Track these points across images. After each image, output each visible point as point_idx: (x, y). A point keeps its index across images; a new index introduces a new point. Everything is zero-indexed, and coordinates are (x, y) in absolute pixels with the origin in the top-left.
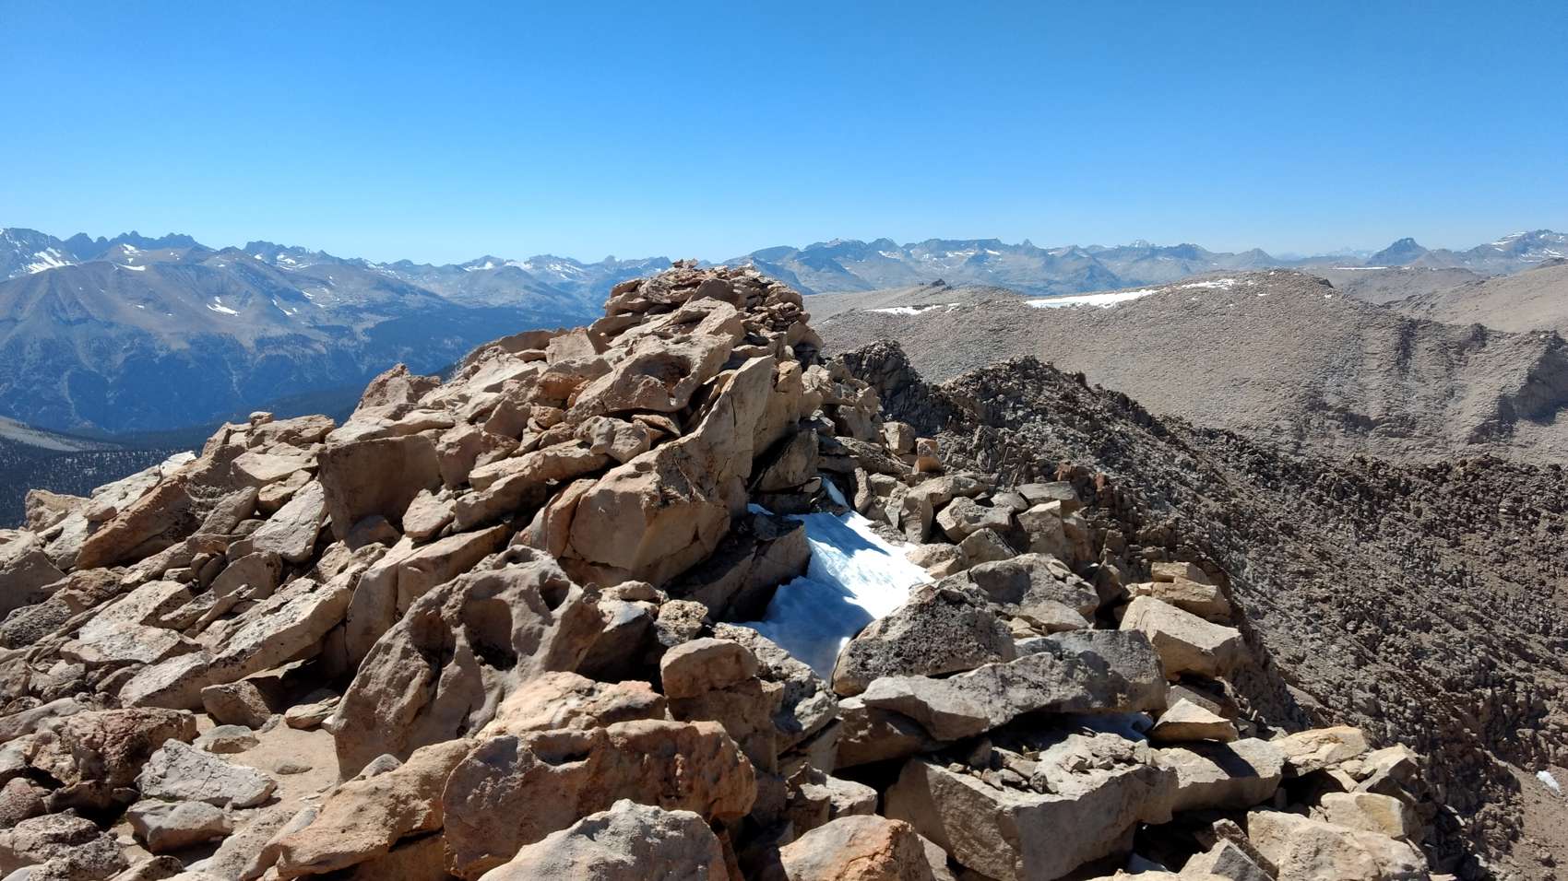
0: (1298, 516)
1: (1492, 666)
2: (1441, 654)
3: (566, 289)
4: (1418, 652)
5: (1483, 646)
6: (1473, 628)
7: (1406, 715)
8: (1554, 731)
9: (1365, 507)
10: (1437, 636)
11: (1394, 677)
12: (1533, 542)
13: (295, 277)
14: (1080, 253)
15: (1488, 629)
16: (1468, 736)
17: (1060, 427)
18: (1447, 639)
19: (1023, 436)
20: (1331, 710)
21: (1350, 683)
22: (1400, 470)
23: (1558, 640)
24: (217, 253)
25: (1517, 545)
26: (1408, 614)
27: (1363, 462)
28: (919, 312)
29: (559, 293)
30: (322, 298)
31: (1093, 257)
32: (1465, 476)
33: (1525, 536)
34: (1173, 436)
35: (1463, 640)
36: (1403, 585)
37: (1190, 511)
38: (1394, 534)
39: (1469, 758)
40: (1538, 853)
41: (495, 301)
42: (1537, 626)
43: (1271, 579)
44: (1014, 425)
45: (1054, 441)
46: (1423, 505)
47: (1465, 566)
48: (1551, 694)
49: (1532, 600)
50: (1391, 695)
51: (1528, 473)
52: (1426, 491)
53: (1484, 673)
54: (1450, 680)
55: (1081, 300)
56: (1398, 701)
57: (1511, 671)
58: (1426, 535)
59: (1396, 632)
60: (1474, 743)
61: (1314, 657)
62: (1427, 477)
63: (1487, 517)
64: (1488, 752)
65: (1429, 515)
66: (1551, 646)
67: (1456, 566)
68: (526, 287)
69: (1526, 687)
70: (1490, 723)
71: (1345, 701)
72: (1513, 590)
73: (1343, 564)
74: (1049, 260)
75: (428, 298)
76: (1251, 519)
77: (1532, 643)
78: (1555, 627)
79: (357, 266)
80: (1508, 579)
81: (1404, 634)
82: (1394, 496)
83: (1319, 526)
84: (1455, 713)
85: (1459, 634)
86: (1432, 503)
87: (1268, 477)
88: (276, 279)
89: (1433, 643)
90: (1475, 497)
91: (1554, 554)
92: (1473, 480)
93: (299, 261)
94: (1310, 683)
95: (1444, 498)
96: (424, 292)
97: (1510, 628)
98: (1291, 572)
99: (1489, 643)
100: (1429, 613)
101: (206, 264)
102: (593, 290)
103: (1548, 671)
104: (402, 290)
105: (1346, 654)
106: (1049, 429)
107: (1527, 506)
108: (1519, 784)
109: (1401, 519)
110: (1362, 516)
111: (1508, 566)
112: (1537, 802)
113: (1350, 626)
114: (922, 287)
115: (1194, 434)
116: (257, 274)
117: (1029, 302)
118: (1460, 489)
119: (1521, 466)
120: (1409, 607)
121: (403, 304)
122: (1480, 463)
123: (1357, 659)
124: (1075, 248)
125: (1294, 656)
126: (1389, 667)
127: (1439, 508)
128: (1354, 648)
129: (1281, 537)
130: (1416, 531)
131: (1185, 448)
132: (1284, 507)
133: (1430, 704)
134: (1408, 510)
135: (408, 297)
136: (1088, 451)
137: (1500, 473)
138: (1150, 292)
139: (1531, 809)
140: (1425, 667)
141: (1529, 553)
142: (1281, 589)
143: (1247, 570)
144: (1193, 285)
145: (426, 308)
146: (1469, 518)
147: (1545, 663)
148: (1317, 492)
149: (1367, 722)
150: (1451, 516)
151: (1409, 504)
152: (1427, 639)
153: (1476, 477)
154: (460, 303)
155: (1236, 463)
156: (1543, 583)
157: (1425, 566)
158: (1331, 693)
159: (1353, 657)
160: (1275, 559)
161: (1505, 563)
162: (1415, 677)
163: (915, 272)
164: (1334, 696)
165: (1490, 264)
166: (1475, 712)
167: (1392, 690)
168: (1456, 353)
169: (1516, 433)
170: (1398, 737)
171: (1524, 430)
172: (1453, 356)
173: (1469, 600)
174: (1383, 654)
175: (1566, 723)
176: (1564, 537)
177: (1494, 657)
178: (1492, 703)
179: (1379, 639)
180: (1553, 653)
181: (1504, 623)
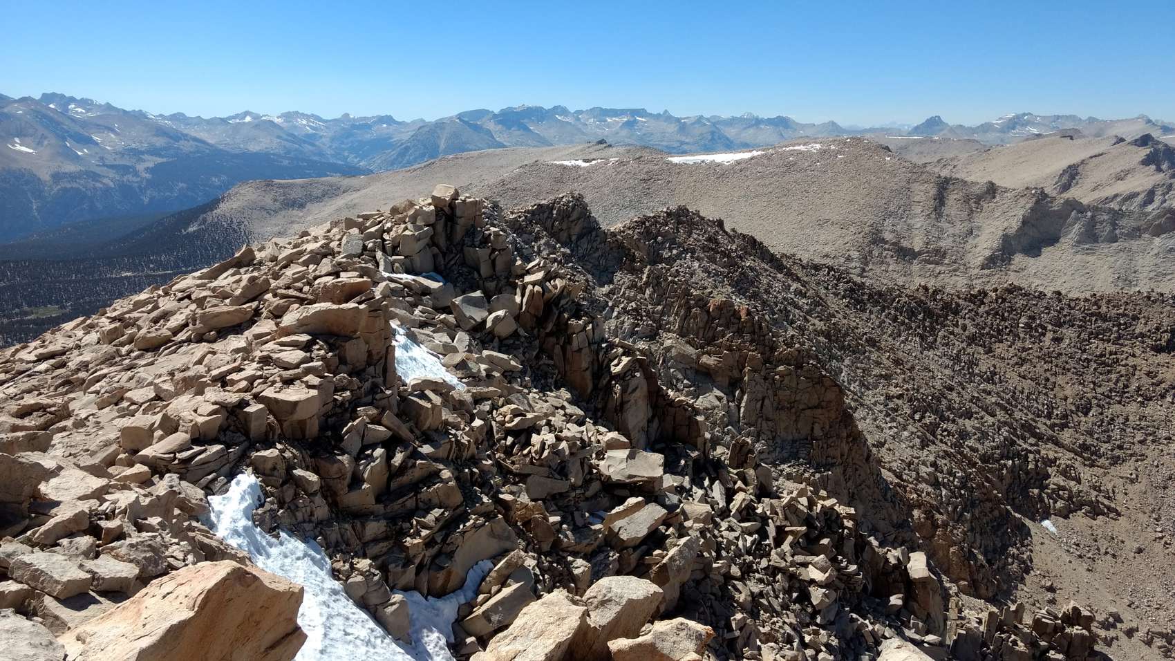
0: (879, 332)
1: (1013, 443)
2: (979, 435)
3: (311, 139)
4: (964, 435)
5: (1007, 428)
6: (1000, 415)
7: (955, 483)
8: (1053, 490)
9: (927, 324)
10: (976, 421)
11: (947, 454)
12: (1041, 349)
13: (85, 124)
14: (704, 121)
15: (1010, 415)
16: (996, 496)
17: (705, 263)
18: (982, 424)
19: (677, 270)
20: (905, 484)
21: (916, 461)
22: (952, 295)
23: (1057, 422)
24: (16, 101)
25: (1030, 351)
26: (956, 406)
27: (926, 289)
28: (588, 164)
29: (305, 142)
30: (109, 142)
31: (714, 124)
32: (996, 300)
33: (1036, 345)
34: (789, 270)
35: (994, 424)
36: (953, 384)
37: (802, 329)
38: (947, 345)
39: (996, 513)
40: (1043, 582)
41: (254, 148)
42: (1043, 412)
43: (860, 381)
44: (671, 261)
45: (701, 274)
46: (967, 322)
47: (995, 368)
48: (1052, 462)
49: (1039, 393)
50: (945, 469)
51: (1039, 297)
52: (970, 311)
53: (1008, 449)
54: (984, 455)
55: (709, 158)
56: (950, 473)
57: (1025, 446)
58: (969, 345)
59: (948, 419)
60: (999, 501)
61: (892, 441)
62: (970, 301)
63: (1011, 331)
64: (1009, 507)
65: (971, 329)
66: (1052, 427)
67: (989, 368)
68: (279, 137)
69: (1035, 458)
70: (1010, 485)
71: (914, 475)
72: (1027, 385)
73: (913, 368)
74: (682, 126)
75: (199, 144)
76: (847, 334)
77: (1039, 425)
78: (1055, 412)
79: (138, 117)
80: (1024, 377)
81: (954, 421)
82: (948, 315)
83: (894, 339)
84: (988, 480)
85: (990, 420)
86: (974, 321)
87: (858, 301)
88: (67, 124)
89: (973, 427)
90: (1003, 315)
91: (1056, 358)
92: (1002, 303)
93: (88, 111)
94: (889, 462)
95: (982, 317)
96: (195, 139)
97: (1025, 414)
98: (875, 376)
99: (1011, 426)
100: (970, 404)
101: (6, 110)
102: (333, 139)
103: (1050, 445)
104: (177, 137)
105: (914, 438)
106: (696, 264)
107: (1038, 322)
108: (1029, 530)
109: (952, 333)
110: (925, 330)
111: (1024, 367)
112: (1042, 544)
113: (917, 417)
114: (589, 145)
115: (803, 267)
116: (51, 120)
117: (670, 159)
118: (993, 309)
119: (1035, 292)
120: (958, 400)
121: (178, 148)
122: (1007, 290)
123: (922, 441)
124: (701, 117)
125: (878, 442)
126: (944, 447)
127: (978, 324)
128: (919, 434)
129: (868, 348)
130: (962, 342)
131: (798, 279)
132: (869, 324)
133: (971, 474)
134: (957, 325)
135: (182, 142)
136: (726, 282)
137: (1021, 297)
138: (759, 153)
139: (1037, 548)
140: (967, 445)
141: (1039, 357)
142: (868, 389)
143: (843, 374)
144: (791, 148)
145: (198, 152)
146: (999, 332)
147: (1048, 439)
148: (893, 312)
149: (929, 490)
150: (987, 330)
151: (957, 321)
152: (969, 424)
153: (1004, 300)
154: (226, 149)
155: (834, 290)
156: (1047, 380)
157: (969, 369)
158: (905, 469)
159: (919, 440)
160: (863, 365)
161: (1022, 365)
162: (961, 453)
163: (583, 133)
164: (906, 472)
165: (991, 137)
166: (1001, 478)
167: (946, 465)
168: (975, 203)
169: (1012, 262)
170: (949, 501)
171: (1018, 259)
172: (973, 205)
173: (997, 393)
174: (939, 437)
175: (1062, 483)
176: (1063, 345)
177: (1014, 436)
178: (1012, 471)
179: (937, 426)
180: (1054, 431)
181: (1021, 410)
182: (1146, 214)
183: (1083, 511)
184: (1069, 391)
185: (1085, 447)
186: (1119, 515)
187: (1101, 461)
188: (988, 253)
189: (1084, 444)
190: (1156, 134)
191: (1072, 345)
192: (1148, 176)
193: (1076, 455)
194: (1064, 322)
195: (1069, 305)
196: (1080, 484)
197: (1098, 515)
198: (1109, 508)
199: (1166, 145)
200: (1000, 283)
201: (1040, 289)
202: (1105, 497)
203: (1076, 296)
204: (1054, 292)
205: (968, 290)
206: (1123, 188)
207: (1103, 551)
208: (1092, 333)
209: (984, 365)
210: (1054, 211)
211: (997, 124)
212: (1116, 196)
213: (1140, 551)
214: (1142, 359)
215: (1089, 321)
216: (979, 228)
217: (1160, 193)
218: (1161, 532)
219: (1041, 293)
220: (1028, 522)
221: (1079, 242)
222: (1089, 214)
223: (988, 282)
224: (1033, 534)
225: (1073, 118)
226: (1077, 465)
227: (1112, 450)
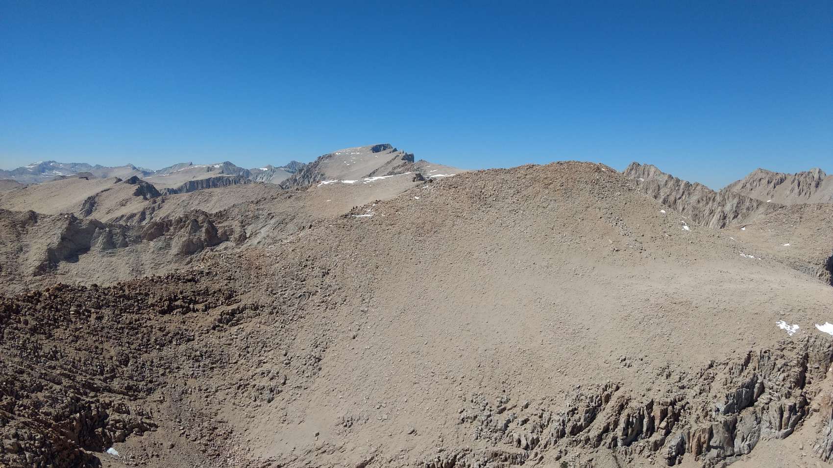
1: (78, 400)
2: (50, 402)
4: (37, 405)
5: (72, 390)
6: (66, 382)
7: (36, 445)
8: (112, 425)
10: (46, 392)
11: (26, 424)
12: (89, 327)
15: (73, 380)
16: (70, 444)
18: (52, 392)
22: (12, 299)
23: (108, 375)
25: (82, 330)
26: (28, 384)
32: (50, 297)
33: (85, 324)
35: (61, 390)
36: (23, 368)
38: (13, 338)
39: (72, 457)
42: (97, 371)
46: (28, 318)
47: (56, 348)
48: (108, 405)
49: (93, 358)
50: (26, 436)
51: (82, 290)
52: (29, 309)
53: (75, 405)
54: (57, 416)
56: (31, 438)
57: (87, 400)
58: (32, 335)
59: (23, 397)
60: (74, 446)
62: (28, 301)
63: (64, 318)
64: (81, 449)
65: (33, 323)
66: (105, 380)
67: (51, 349)
69: (96, 406)
70: (80, 431)
72: (83, 355)
77: (96, 381)
78: (106, 369)
80: (80, 350)
81: (27, 397)
82: (11, 315)
84: (62, 434)
85: (58, 387)
86: (34, 316)
89: (45, 397)
90: (57, 307)
91: (100, 331)
92: (54, 299)
95: (40, 312)
97: (84, 376)
99: (75, 388)
100: (40, 380)
103: (106, 394)
107: (84, 308)
108: (99, 460)
109: (16, 328)
111: (78, 343)
118: (48, 305)
119: (78, 287)
120: (28, 379)
122: (57, 289)
126: (22, 419)
127: (38, 318)
130: (26, 334)
133: (48, 433)
134: (19, 322)
137: (68, 292)
140: (42, 412)
141: (88, 333)
146: (55, 320)
147: (104, 390)
149: (15, 457)
150: (45, 321)
151: (20, 319)
152: (41, 396)
153: (56, 297)
156: (97, 348)
157: (34, 353)
161: (77, 341)
162: (38, 420)
165: (26, 178)
166: (72, 429)
167: (26, 433)
168: (21, 227)
169: (58, 268)
170: (33, 460)
171: (62, 265)
172: (20, 229)
173: (61, 367)
174: (17, 412)
175: (118, 418)
176: (104, 321)
177: (78, 394)
178: (81, 421)
179: (14, 404)
180: (107, 383)
181: (81, 374)
182: (142, 227)
183: (134, 432)
184: (113, 353)
185: (129, 388)
186: (157, 427)
187: (141, 394)
188: (37, 264)
189: (128, 386)
190: (140, 176)
191: (110, 320)
192: (140, 202)
193: (124, 395)
194: (102, 305)
195: (104, 293)
196: (129, 414)
197: (144, 432)
198: (150, 425)
199: (147, 183)
200: (51, 285)
201: (82, 284)
202: (146, 418)
203: (107, 286)
204: (92, 285)
205: (25, 293)
206: (126, 211)
207: (150, 455)
208: (122, 309)
209: (47, 347)
210: (83, 229)
211: (29, 168)
212: (123, 216)
213: (173, 446)
214: (155, 321)
215: (119, 301)
216: (27, 246)
217: (149, 213)
218: (183, 429)
219: (83, 287)
220: (97, 455)
221: (104, 249)
222: (107, 229)
223: (41, 285)
224: (101, 462)
225: (85, 165)
226: (126, 402)
227: (146, 385)
